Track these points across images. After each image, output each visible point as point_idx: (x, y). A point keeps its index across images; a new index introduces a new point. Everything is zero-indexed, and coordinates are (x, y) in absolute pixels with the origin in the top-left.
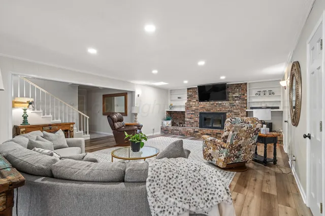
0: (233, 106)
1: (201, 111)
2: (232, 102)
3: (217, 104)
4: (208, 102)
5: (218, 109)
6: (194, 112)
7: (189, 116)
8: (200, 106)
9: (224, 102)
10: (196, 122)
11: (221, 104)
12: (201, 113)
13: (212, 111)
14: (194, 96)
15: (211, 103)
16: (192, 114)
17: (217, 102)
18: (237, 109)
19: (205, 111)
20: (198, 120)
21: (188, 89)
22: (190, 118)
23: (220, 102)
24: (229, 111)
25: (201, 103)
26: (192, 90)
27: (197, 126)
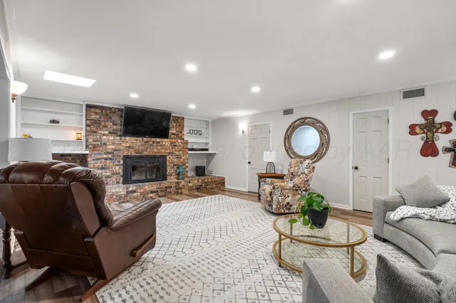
0: (175, 146)
1: (126, 153)
2: (173, 141)
3: (153, 142)
4: (141, 139)
5: (155, 150)
6: (110, 156)
7: (99, 164)
8: (124, 145)
9: (163, 140)
10: (117, 174)
11: (159, 143)
12: (126, 158)
13: (145, 153)
14: (103, 123)
15: (145, 139)
16: (106, 159)
17: (153, 140)
18: (179, 151)
19: (133, 154)
20: (121, 171)
21: (89, 107)
22: (102, 168)
23: (158, 140)
24: (170, 153)
25: (127, 138)
26: (98, 111)
27: (118, 183)
